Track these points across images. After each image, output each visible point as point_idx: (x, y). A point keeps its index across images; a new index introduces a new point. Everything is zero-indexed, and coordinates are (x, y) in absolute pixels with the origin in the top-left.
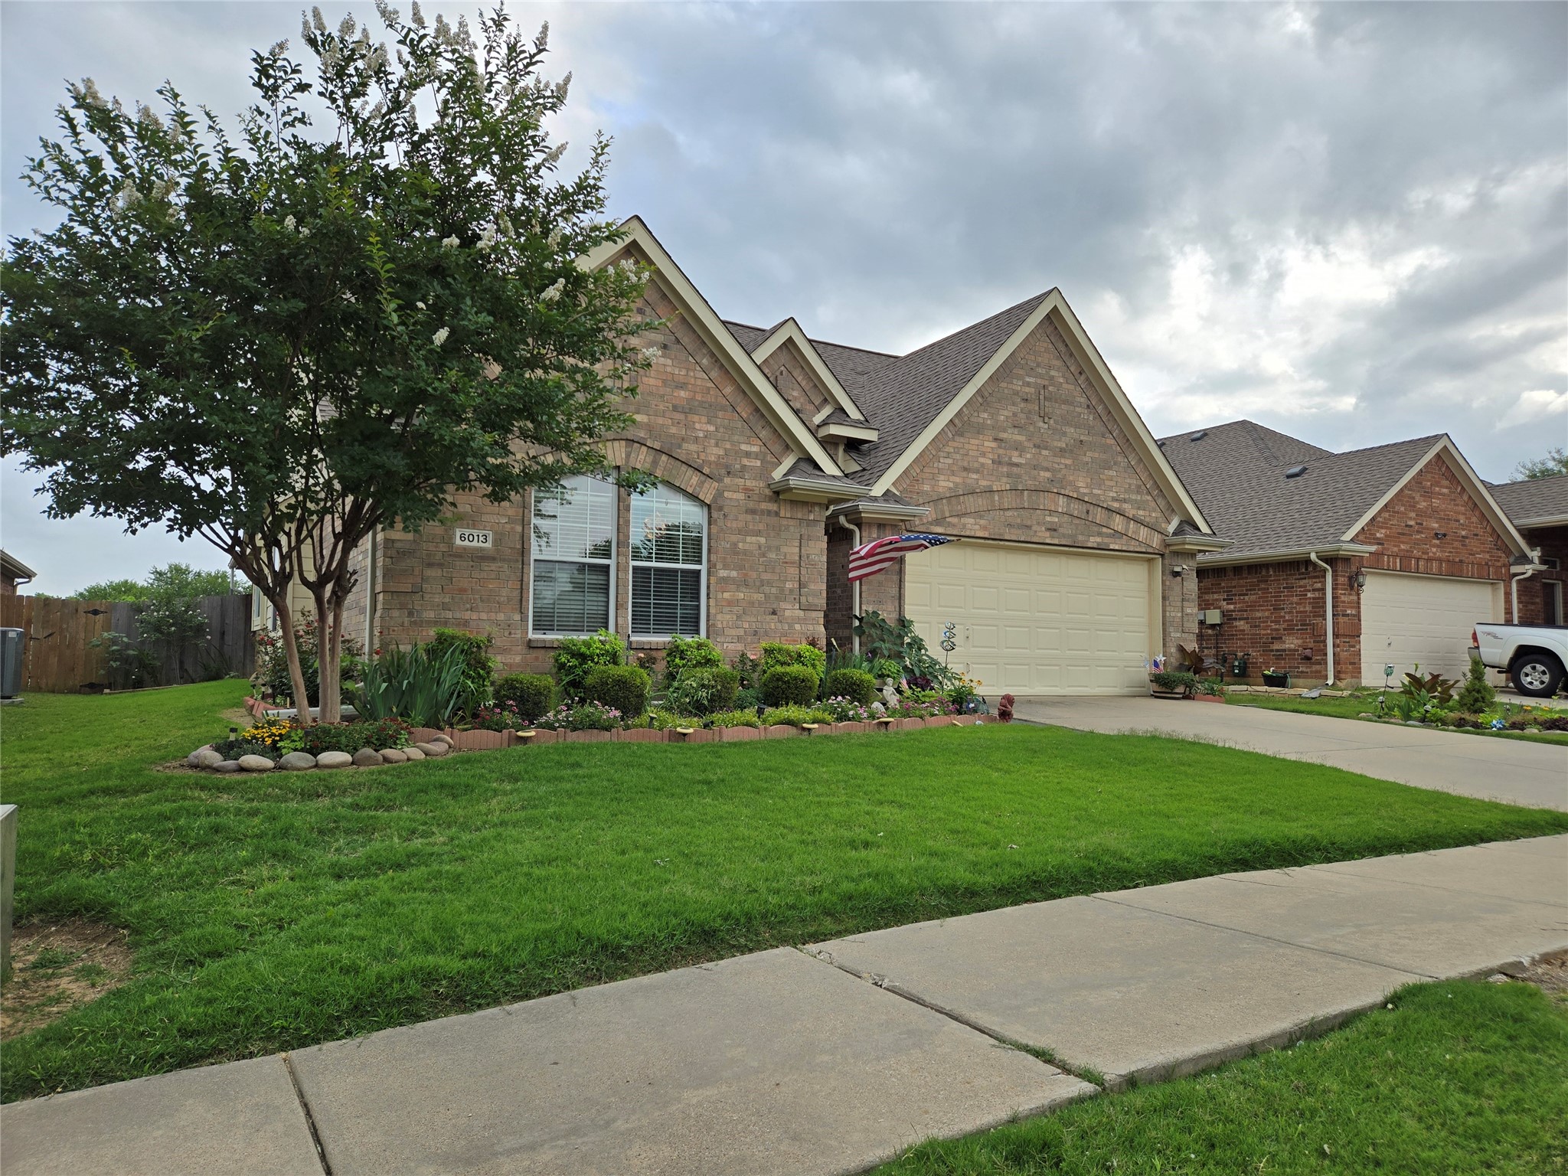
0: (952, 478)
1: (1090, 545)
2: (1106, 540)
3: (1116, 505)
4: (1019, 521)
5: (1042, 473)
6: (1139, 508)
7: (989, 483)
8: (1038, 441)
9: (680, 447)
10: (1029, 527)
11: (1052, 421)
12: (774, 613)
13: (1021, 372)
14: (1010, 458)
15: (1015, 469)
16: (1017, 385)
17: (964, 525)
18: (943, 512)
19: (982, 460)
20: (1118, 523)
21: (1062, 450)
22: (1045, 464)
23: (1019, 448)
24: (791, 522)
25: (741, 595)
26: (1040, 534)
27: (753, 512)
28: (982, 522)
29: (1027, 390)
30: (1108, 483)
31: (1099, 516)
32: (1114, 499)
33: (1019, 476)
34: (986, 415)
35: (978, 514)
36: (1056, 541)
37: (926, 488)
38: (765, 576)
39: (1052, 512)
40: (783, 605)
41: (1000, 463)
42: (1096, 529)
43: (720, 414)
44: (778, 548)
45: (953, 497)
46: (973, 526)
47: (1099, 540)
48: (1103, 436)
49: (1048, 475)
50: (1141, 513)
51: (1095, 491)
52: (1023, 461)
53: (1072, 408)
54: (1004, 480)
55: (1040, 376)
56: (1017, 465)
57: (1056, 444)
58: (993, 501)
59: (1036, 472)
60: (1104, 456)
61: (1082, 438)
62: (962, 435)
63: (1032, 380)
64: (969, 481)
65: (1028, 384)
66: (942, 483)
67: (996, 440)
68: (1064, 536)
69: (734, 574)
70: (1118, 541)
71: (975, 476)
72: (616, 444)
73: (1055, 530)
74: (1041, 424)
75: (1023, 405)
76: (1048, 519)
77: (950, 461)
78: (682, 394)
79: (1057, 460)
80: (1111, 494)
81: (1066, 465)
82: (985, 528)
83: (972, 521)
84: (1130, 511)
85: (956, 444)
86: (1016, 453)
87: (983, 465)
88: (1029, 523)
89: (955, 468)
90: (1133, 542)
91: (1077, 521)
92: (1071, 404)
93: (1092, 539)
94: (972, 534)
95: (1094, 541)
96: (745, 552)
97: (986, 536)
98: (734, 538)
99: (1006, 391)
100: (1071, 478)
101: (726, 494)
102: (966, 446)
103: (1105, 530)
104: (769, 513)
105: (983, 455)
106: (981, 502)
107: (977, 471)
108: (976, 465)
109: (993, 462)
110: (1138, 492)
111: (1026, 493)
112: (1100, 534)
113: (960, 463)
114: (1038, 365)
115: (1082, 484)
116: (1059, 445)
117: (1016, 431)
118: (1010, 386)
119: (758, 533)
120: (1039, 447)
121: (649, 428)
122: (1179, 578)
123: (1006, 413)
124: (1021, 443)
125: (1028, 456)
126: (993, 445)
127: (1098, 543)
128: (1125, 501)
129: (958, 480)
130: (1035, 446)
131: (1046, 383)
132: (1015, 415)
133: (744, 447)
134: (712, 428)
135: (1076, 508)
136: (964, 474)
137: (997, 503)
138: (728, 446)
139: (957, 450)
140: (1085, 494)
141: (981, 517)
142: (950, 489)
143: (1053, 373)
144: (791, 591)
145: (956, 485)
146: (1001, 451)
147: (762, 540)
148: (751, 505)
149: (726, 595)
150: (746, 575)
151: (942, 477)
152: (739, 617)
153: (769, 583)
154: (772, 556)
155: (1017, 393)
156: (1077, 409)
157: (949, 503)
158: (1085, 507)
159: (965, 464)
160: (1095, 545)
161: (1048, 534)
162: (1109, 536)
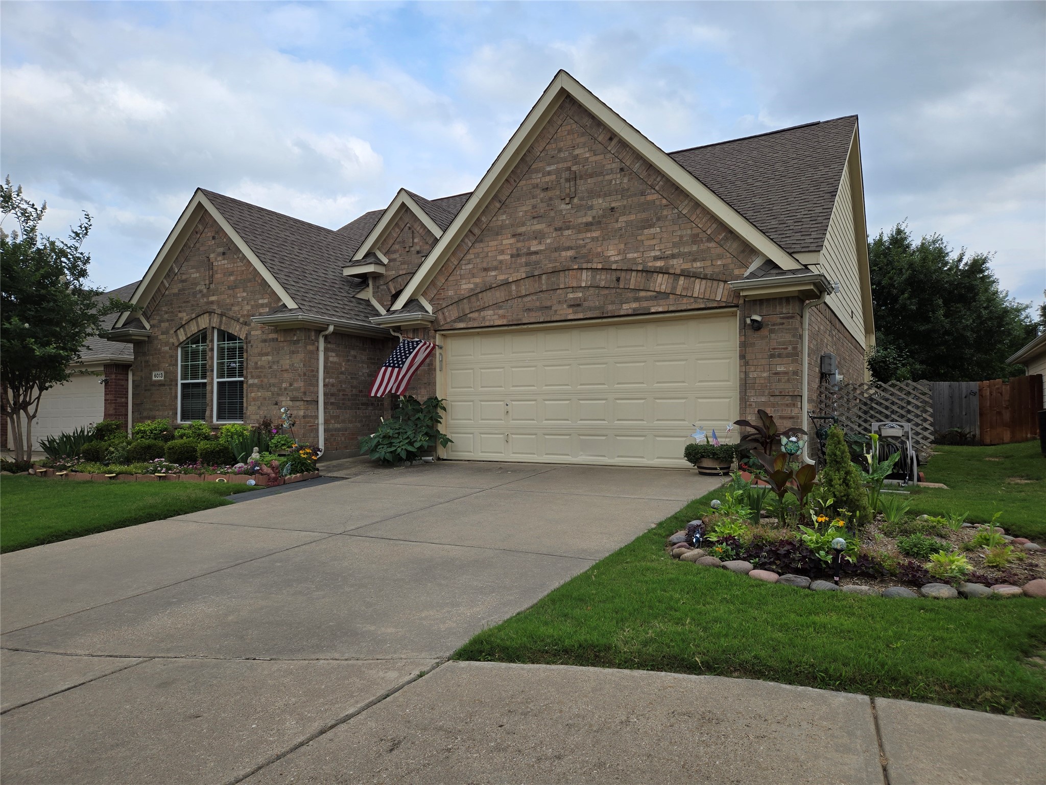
0: (472, 280)
1: (622, 313)
2: (645, 304)
3: (659, 264)
4: (538, 304)
5: (564, 254)
6: (695, 260)
7: (506, 276)
8: (559, 224)
9: (231, 309)
10: (549, 308)
11: (576, 200)
12: (276, 404)
13: (541, 165)
14: (529, 248)
15: (534, 257)
16: (537, 179)
17: (484, 318)
18: (463, 310)
19: (501, 258)
20: (661, 283)
21: (588, 224)
22: (568, 244)
23: (539, 236)
24: (285, 344)
25: (260, 394)
26: (561, 312)
27: (265, 341)
28: (501, 312)
29: (547, 179)
30: (647, 243)
31: (634, 280)
32: (656, 258)
33: (537, 263)
34: (504, 217)
35: (496, 305)
36: (581, 316)
37: (451, 293)
38: (272, 381)
39: (574, 289)
40: (281, 398)
41: (518, 255)
42: (631, 295)
43: (249, 284)
44: (278, 362)
45: (474, 295)
46: (491, 317)
47: (635, 305)
48: (643, 194)
49: (570, 253)
50: (698, 264)
51: (630, 256)
52: (542, 247)
53: (600, 178)
54: (523, 269)
55: (564, 160)
56: (536, 253)
57: (580, 220)
58: (510, 292)
59: (556, 254)
60: (644, 215)
61: (613, 205)
62: (481, 241)
63: (553, 167)
64: (488, 279)
65: (549, 173)
66: (464, 287)
67: (514, 236)
68: (590, 309)
70: (661, 302)
71: (493, 273)
73: (579, 305)
74: (563, 206)
75: (542, 195)
76: (571, 296)
77: (470, 266)
79: (581, 236)
80: (653, 254)
81: (593, 239)
82: (503, 317)
83: (490, 312)
84: (678, 264)
85: (476, 251)
86: (535, 242)
87: (501, 262)
88: (549, 304)
89: (475, 271)
90: (685, 300)
91: (606, 292)
92: (601, 174)
93: (625, 306)
94: (492, 324)
95: (627, 308)
96: (262, 367)
97: (505, 323)
99: (525, 188)
100: (599, 250)
101: (252, 333)
102: (486, 250)
103: (642, 294)
104: (273, 340)
105: (502, 252)
106: (500, 295)
107: (495, 269)
108: (495, 263)
109: (512, 256)
110: (694, 242)
111: (544, 277)
112: (637, 299)
113: (480, 266)
114: (560, 150)
115: (613, 253)
116: (584, 220)
117: (535, 222)
118: (529, 182)
120: (560, 229)
123: (524, 208)
124: (540, 232)
125: (548, 241)
126: (512, 241)
127: (634, 309)
128: (673, 256)
129: (477, 280)
130: (556, 230)
131: (569, 164)
132: (534, 207)
133: (260, 301)
135: (603, 279)
136: (484, 274)
137: (514, 293)
139: (477, 255)
140: (616, 262)
141: (500, 308)
142: (472, 289)
143: (577, 152)
144: (285, 389)
145: (476, 285)
146: (520, 245)
147: (270, 358)
148: (264, 337)
149: (253, 395)
150: (262, 381)
151: (464, 281)
152: (259, 407)
153: (274, 385)
155: (536, 186)
156: (607, 177)
157: (469, 302)
158: (614, 275)
159: (485, 265)
160: (630, 312)
161: (570, 310)
162: (647, 299)
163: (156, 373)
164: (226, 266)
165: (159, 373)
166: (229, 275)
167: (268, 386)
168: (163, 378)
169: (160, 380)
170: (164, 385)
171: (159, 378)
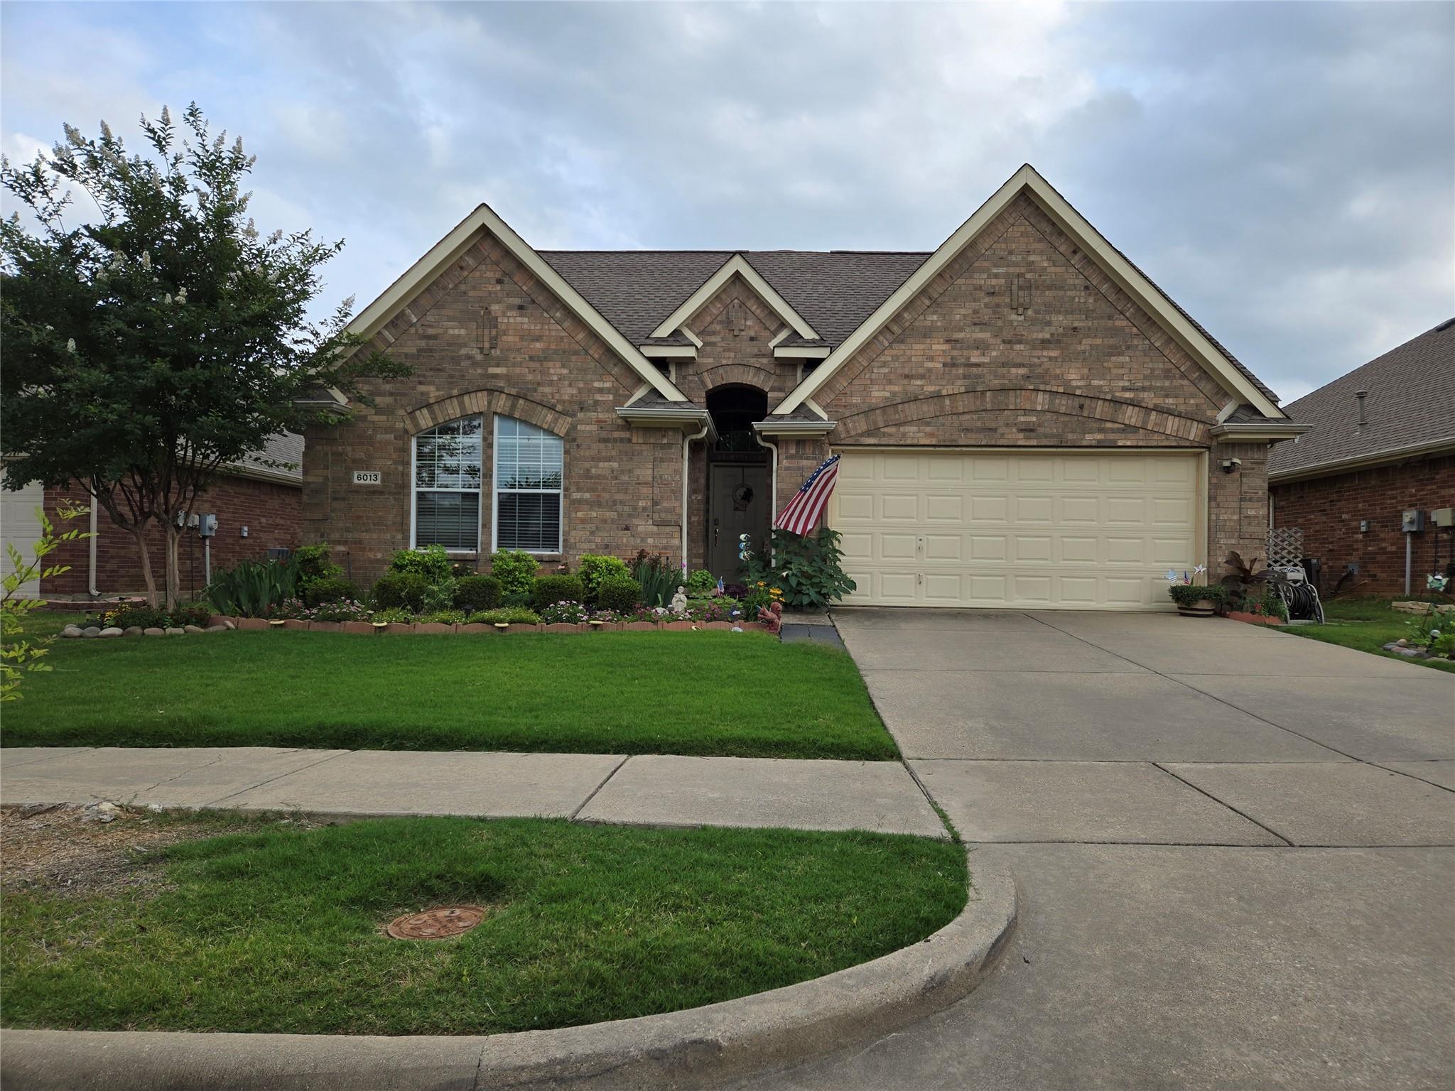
0: (888, 388)
1: (1084, 443)
2: (1111, 436)
3: (1128, 395)
4: (979, 424)
5: (1014, 370)
6: (1167, 396)
7: (937, 388)
8: (1007, 335)
9: (535, 390)
10: (995, 430)
11: (1030, 312)
12: (627, 529)
13: (986, 264)
14: (968, 359)
15: (975, 370)
16: (980, 279)
17: (904, 435)
18: (875, 423)
19: (930, 365)
20: (1131, 416)
21: (1043, 341)
22: (1019, 360)
23: (981, 346)
24: (644, 447)
25: (595, 514)
26: (1010, 436)
27: (606, 441)
28: (928, 429)
29: (994, 282)
30: (1115, 371)
31: (1100, 409)
32: (1125, 389)
33: (978, 377)
34: (935, 318)
35: (922, 421)
36: (1034, 443)
37: (856, 400)
38: (619, 497)
39: (1026, 412)
40: (635, 521)
41: (954, 365)
42: (1095, 425)
43: (574, 358)
44: (630, 471)
45: (889, 406)
46: (913, 433)
47: (1100, 436)
48: (1110, 318)
49: (1022, 371)
50: (1171, 401)
51: (1095, 383)
52: (986, 360)
53: (1060, 293)
54: (960, 382)
55: (1016, 264)
56: (978, 365)
57: (1035, 336)
58: (942, 407)
59: (1004, 370)
60: (1112, 341)
61: (1076, 324)
62: (902, 342)
63: (1001, 270)
64: (910, 388)
65: (996, 276)
66: (876, 394)
67: (948, 341)
68: (1046, 436)
69: (587, 495)
70: (1130, 436)
71: (919, 382)
72: (479, 394)
73: (1032, 430)
74: (1014, 317)
75: (987, 300)
76: (1022, 419)
77: (886, 370)
78: (538, 345)
79: (1036, 353)
80: (1121, 383)
81: (1050, 358)
82: (931, 435)
83: (915, 429)
84: (1149, 398)
85: (894, 352)
86: (976, 353)
87: (930, 370)
88: (993, 425)
89: (892, 377)
90: (1156, 436)
91: (1066, 419)
92: (1061, 288)
93: (1088, 437)
94: (915, 442)
95: (1089, 438)
96: (598, 477)
97: (934, 443)
98: (587, 465)
99: (963, 288)
100: (1058, 371)
101: (579, 427)
102: (908, 353)
103: (1109, 425)
104: (622, 440)
105: (931, 359)
106: (928, 409)
107: (922, 377)
108: (921, 371)
109: (945, 365)
110: (1166, 377)
111: (988, 394)
112: (1101, 430)
113: (900, 371)
114: (1011, 253)
115: (1074, 376)
116: (1040, 336)
117: (977, 328)
118: (969, 281)
119: (609, 459)
120: (1010, 342)
121: (508, 378)
122: (1236, 475)
123: (963, 311)
124: (983, 341)
125: (994, 353)
126: (945, 347)
127: (1099, 441)
128: (1144, 389)
129: (896, 388)
130: (1004, 342)
131: (1023, 270)
132: (975, 312)
133: (596, 385)
134: (565, 371)
135: (1063, 404)
136: (906, 382)
137: (948, 408)
138: (581, 385)
139: (895, 358)
140: (1079, 387)
141: (928, 424)
142: (887, 398)
143: (1032, 258)
144: (644, 509)
145: (894, 394)
146: (955, 353)
147: (615, 465)
148: (604, 435)
149: (580, 514)
150: (599, 496)
151: (876, 387)
152: (592, 533)
153: (621, 502)
154: (625, 478)
155: (980, 288)
156: (1069, 293)
157: (884, 413)
158: (1077, 402)
159: (907, 371)
160: (1094, 443)
161: (1021, 435)
162: (1113, 431)
163: (362, 473)
164: (525, 326)
165: (368, 473)
166: (533, 340)
167: (610, 503)
168: (378, 482)
169: (373, 485)
170: (382, 493)
171: (368, 482)
